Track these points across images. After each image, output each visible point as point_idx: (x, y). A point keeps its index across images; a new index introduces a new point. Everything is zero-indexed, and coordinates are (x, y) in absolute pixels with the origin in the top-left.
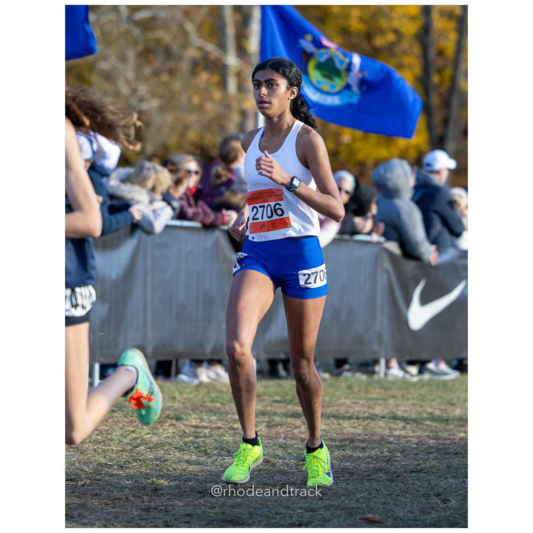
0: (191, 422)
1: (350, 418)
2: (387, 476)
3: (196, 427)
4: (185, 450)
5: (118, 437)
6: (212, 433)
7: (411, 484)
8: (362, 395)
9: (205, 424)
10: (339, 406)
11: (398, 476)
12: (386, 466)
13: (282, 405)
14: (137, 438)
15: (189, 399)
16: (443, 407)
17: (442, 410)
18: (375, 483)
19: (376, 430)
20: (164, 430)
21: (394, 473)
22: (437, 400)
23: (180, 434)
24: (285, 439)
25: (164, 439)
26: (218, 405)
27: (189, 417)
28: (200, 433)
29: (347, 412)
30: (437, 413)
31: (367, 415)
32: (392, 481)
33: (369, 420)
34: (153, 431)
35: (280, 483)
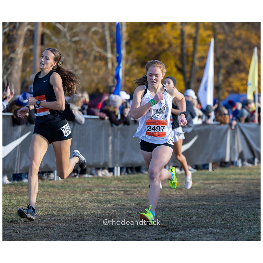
0: (95, 191)
2: (169, 209)
3: (97, 193)
5: (68, 198)
6: (103, 195)
7: (178, 212)
9: (101, 192)
11: (173, 209)
12: (168, 206)
13: (130, 184)
14: (75, 198)
15: (95, 183)
18: (164, 212)
20: (85, 195)
21: (171, 208)
23: (91, 196)
32: (171, 211)
34: (81, 195)
35: (129, 213)
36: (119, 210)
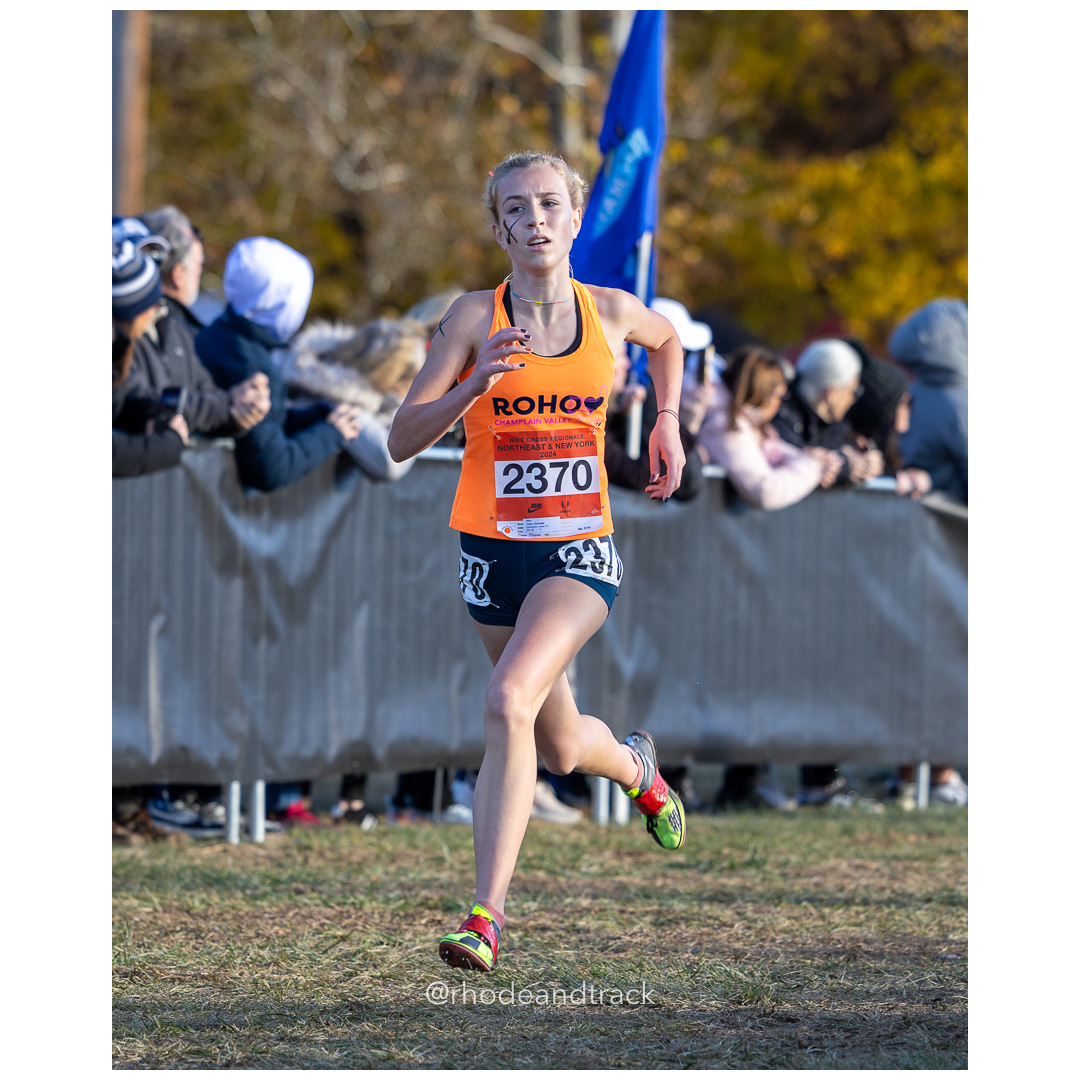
1: (848, 902)
2: (933, 1035)
6: (528, 939)
8: (877, 848)
10: (824, 874)
12: (930, 1012)
13: (688, 873)
18: (906, 1053)
19: (909, 930)
20: (415, 934)
21: (948, 1029)
24: (695, 952)
25: (417, 955)
26: (541, 875)
29: (842, 889)
31: (887, 894)
32: (944, 1047)
33: (893, 907)
34: (391, 936)
35: (685, 1054)
36: (624, 1035)
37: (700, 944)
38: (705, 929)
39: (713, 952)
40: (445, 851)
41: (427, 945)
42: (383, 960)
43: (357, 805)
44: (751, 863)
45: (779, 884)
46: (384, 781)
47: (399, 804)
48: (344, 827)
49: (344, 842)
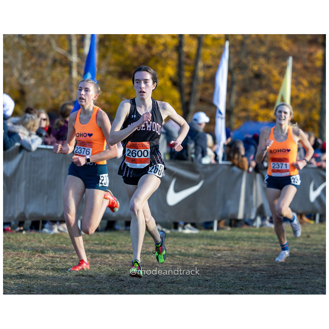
0: (50, 254)
2: (156, 285)
3: (52, 257)
4: (47, 270)
5: (10, 262)
6: (61, 260)
7: (168, 289)
9: (57, 256)
11: (161, 285)
13: (99, 246)
14: (20, 263)
15: (49, 242)
16: (186, 248)
17: (185, 250)
18: (149, 289)
19: (150, 260)
20: (35, 259)
21: (159, 283)
22: (183, 244)
23: (43, 261)
24: (100, 264)
25: (35, 264)
26: (64, 245)
27: (48, 252)
28: (54, 260)
30: (183, 251)
31: (145, 251)
32: (158, 287)
33: (146, 255)
34: (29, 259)
35: (98, 288)
36: (84, 283)
37: (101, 262)
38: (102, 259)
39: (104, 264)
40: (42, 239)
41: (38, 261)
42: (27, 265)
43: (22, 228)
44: (114, 244)
45: (120, 249)
46: (28, 223)
47: (31, 228)
48: (18, 233)
49: (18, 237)
